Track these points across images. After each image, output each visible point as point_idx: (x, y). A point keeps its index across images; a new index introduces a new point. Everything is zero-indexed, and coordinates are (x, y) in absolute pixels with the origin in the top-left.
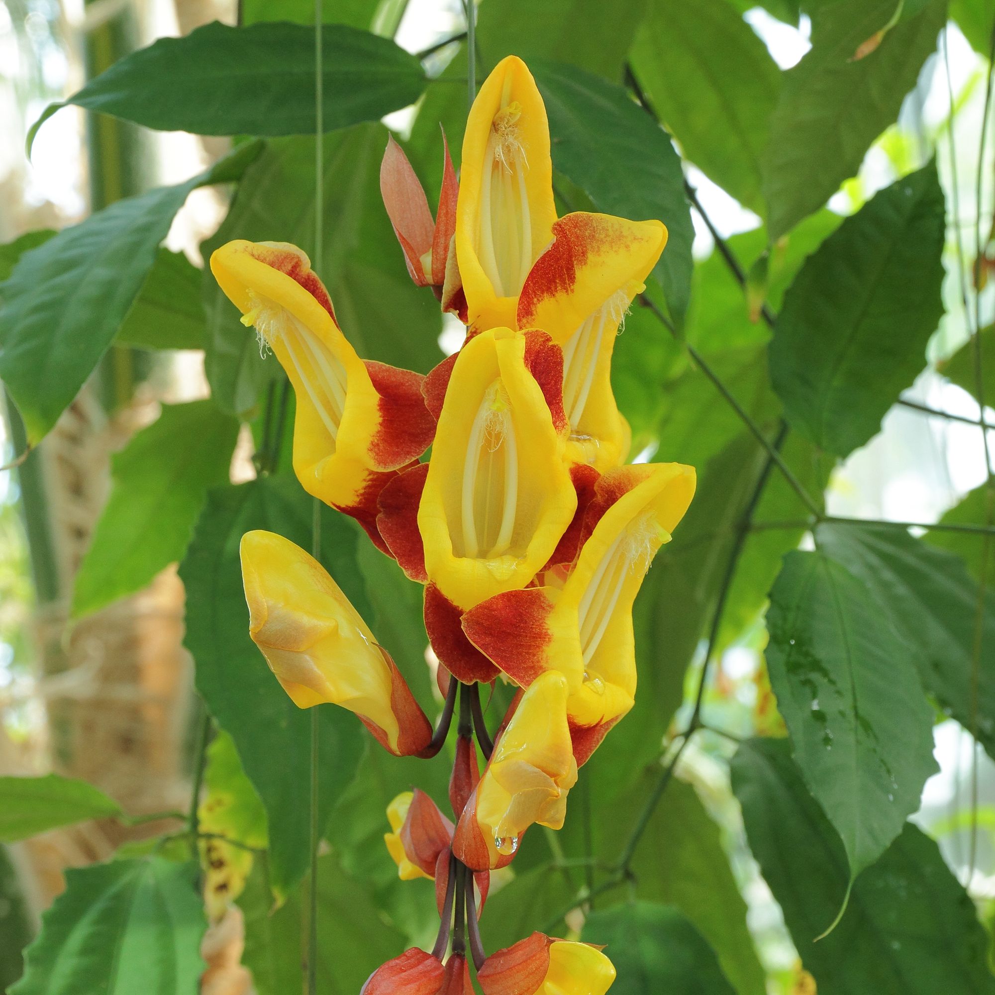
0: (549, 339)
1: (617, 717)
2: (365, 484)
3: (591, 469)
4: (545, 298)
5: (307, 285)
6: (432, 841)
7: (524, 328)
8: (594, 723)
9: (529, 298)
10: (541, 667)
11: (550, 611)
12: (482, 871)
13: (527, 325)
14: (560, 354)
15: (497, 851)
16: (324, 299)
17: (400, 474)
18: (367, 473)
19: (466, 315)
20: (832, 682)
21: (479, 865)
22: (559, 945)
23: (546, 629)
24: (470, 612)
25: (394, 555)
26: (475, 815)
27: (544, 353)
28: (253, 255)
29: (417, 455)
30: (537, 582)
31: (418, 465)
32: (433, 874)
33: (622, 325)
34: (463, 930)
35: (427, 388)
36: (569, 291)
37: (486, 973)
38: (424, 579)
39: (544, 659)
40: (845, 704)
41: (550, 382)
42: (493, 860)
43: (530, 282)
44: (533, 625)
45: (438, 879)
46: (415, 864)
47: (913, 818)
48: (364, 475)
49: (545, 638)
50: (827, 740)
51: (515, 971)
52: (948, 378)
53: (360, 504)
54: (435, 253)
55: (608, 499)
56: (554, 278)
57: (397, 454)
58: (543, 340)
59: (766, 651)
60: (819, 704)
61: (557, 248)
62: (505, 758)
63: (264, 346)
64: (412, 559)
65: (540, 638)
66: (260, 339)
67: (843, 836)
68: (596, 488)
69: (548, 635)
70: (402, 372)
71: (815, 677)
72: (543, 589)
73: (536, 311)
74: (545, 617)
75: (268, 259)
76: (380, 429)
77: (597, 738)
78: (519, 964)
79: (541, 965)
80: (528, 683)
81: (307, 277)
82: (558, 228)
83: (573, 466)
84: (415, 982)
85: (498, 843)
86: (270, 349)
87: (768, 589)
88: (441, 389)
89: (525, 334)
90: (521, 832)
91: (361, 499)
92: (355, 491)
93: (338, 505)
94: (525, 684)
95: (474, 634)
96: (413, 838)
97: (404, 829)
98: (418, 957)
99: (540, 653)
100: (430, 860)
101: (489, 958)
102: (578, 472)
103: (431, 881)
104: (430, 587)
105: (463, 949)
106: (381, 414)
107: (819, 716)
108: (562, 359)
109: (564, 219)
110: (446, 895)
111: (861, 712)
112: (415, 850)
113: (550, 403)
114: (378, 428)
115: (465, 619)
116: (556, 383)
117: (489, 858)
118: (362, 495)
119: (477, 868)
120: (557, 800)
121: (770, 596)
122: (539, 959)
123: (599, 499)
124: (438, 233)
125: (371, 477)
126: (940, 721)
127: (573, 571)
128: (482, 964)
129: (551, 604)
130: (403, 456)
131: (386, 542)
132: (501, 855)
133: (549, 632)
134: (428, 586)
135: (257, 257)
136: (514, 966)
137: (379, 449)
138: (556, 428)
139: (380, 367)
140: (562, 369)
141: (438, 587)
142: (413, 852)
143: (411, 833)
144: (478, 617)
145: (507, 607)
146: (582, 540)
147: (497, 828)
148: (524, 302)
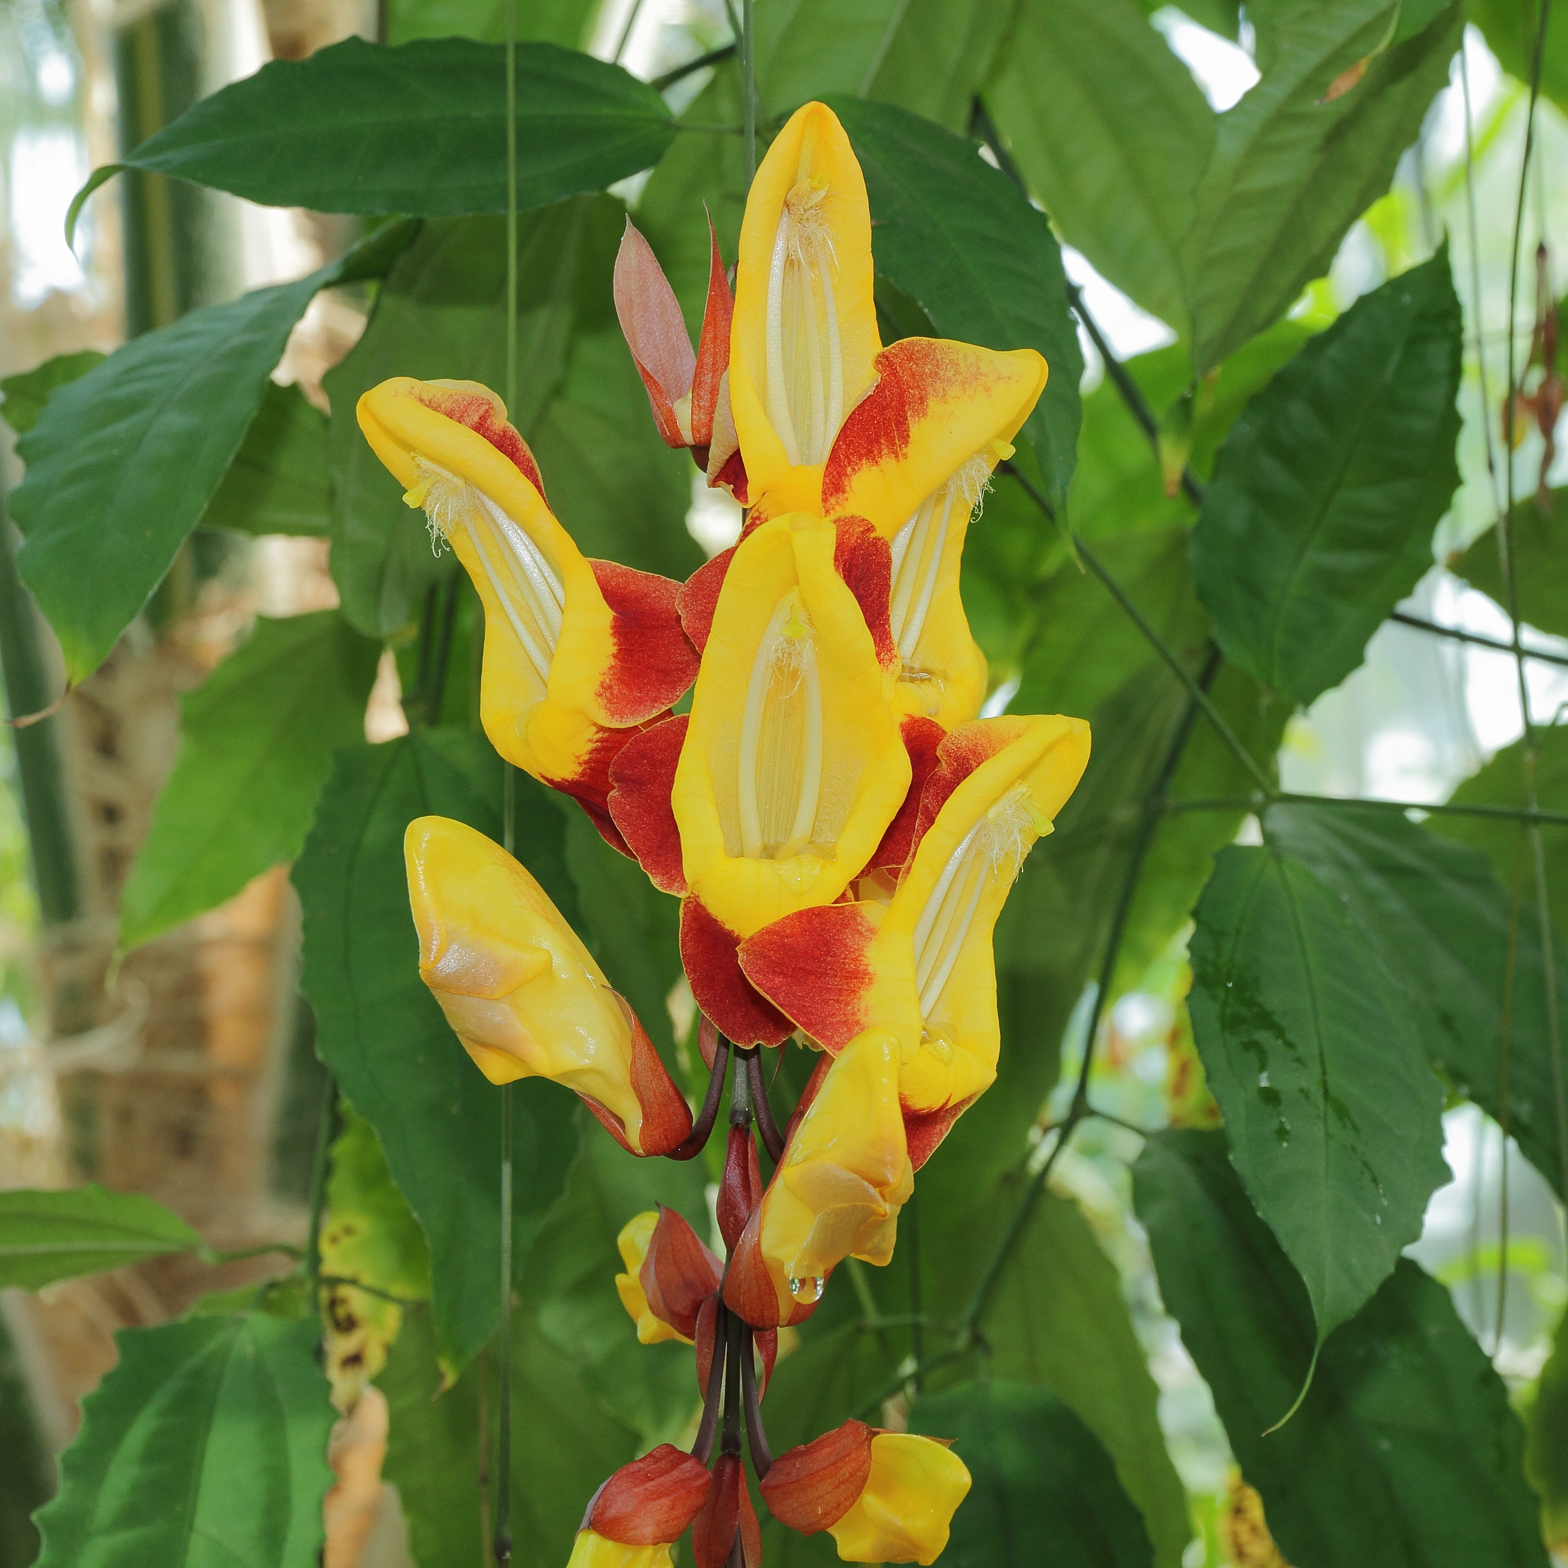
0: (870, 529)
1: (970, 1098)
2: (590, 746)
3: (932, 724)
4: (864, 466)
5: (502, 446)
6: (689, 1285)
7: (831, 511)
8: (937, 1107)
9: (840, 466)
10: (857, 1023)
11: (871, 938)
12: (768, 1330)
13: (837, 508)
14: (887, 551)
15: (791, 1298)
16: (528, 466)
17: (644, 731)
18: (594, 729)
19: (746, 492)
20: (1290, 1045)
21: (763, 1320)
22: (882, 1440)
23: (864, 965)
24: (751, 939)
25: (635, 854)
26: (758, 1244)
27: (862, 549)
28: (422, 401)
29: (669, 703)
30: (850, 894)
31: (672, 718)
32: (691, 1336)
33: (979, 507)
34: (737, 1419)
35: (685, 602)
36: (900, 455)
37: (773, 1483)
38: (681, 889)
39: (862, 1010)
40: (1309, 1079)
41: (872, 594)
42: (785, 1311)
43: (841, 443)
44: (845, 958)
45: (699, 1343)
46: (663, 1319)
47: (1410, 1251)
48: (591, 732)
49: (863, 979)
50: (1282, 1133)
51: (818, 1478)
52: (1465, 580)
53: (582, 777)
54: (696, 397)
55: (957, 769)
56: (878, 436)
57: (639, 702)
58: (861, 529)
59: (1188, 998)
60: (1269, 1079)
61: (883, 391)
62: (806, 1159)
63: (438, 538)
64: (663, 859)
65: (856, 978)
66: (432, 527)
67: (1305, 1278)
68: (939, 753)
69: (868, 974)
70: (647, 577)
71: (1264, 1037)
72: (860, 905)
73: (851, 487)
74: (864, 946)
75: (443, 406)
76: (613, 664)
77: (941, 1129)
78: (825, 1468)
79: (859, 1470)
80: (840, 1047)
81: (501, 433)
82: (884, 361)
83: (905, 719)
84: (668, 1495)
85: (794, 1286)
86: (446, 542)
87: (1192, 903)
88: (706, 603)
89: (835, 522)
90: (827, 1270)
91: (585, 769)
92: (577, 757)
93: (550, 777)
94: (834, 1048)
95: (757, 972)
96: (659, 1280)
97: (645, 1267)
98: (672, 1457)
99: (856, 1001)
100: (686, 1313)
101: (775, 1461)
102: (912, 728)
103: (688, 1346)
104: (689, 902)
105: (738, 1446)
106: (615, 640)
107: (1271, 1097)
108: (890, 559)
109: (894, 348)
110: (712, 1366)
111: (1333, 1091)
112: (664, 1299)
113: (871, 625)
114: (612, 661)
115: (743, 950)
116: (880, 593)
117: (778, 1311)
118: (586, 762)
119: (760, 1325)
120: (883, 1222)
121: (1195, 914)
122: (854, 1460)
123: (944, 769)
124: (702, 368)
125: (600, 735)
126: (1452, 1103)
127: (906, 877)
128: (767, 1468)
129: (871, 927)
130: (648, 703)
131: (622, 834)
132: (798, 1303)
133: (870, 969)
134: (687, 900)
135: (427, 403)
136: (817, 1472)
137: (612, 694)
138: (880, 662)
139: (613, 570)
140: (889, 574)
141: (703, 901)
142: (661, 1301)
143: (657, 1274)
144: (764, 947)
145: (806, 931)
146: (918, 831)
147: (792, 1264)
148: (832, 473)
